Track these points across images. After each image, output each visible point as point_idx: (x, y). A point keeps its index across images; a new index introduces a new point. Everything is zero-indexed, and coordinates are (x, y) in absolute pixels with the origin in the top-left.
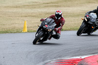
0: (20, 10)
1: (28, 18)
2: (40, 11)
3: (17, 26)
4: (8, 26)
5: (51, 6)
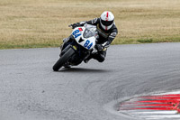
0: (73, 5)
4: (52, 34)
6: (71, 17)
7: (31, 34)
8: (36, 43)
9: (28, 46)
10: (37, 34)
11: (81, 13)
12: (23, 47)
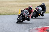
0: (17, 3)
1: (21, 7)
2: (27, 4)
3: (15, 11)
4: (11, 11)
5: (32, 1)
6: (17, 7)
7: (6, 11)
8: (7, 13)
9: (5, 14)
10: (7, 11)
11: (19, 6)
12: (3, 15)
